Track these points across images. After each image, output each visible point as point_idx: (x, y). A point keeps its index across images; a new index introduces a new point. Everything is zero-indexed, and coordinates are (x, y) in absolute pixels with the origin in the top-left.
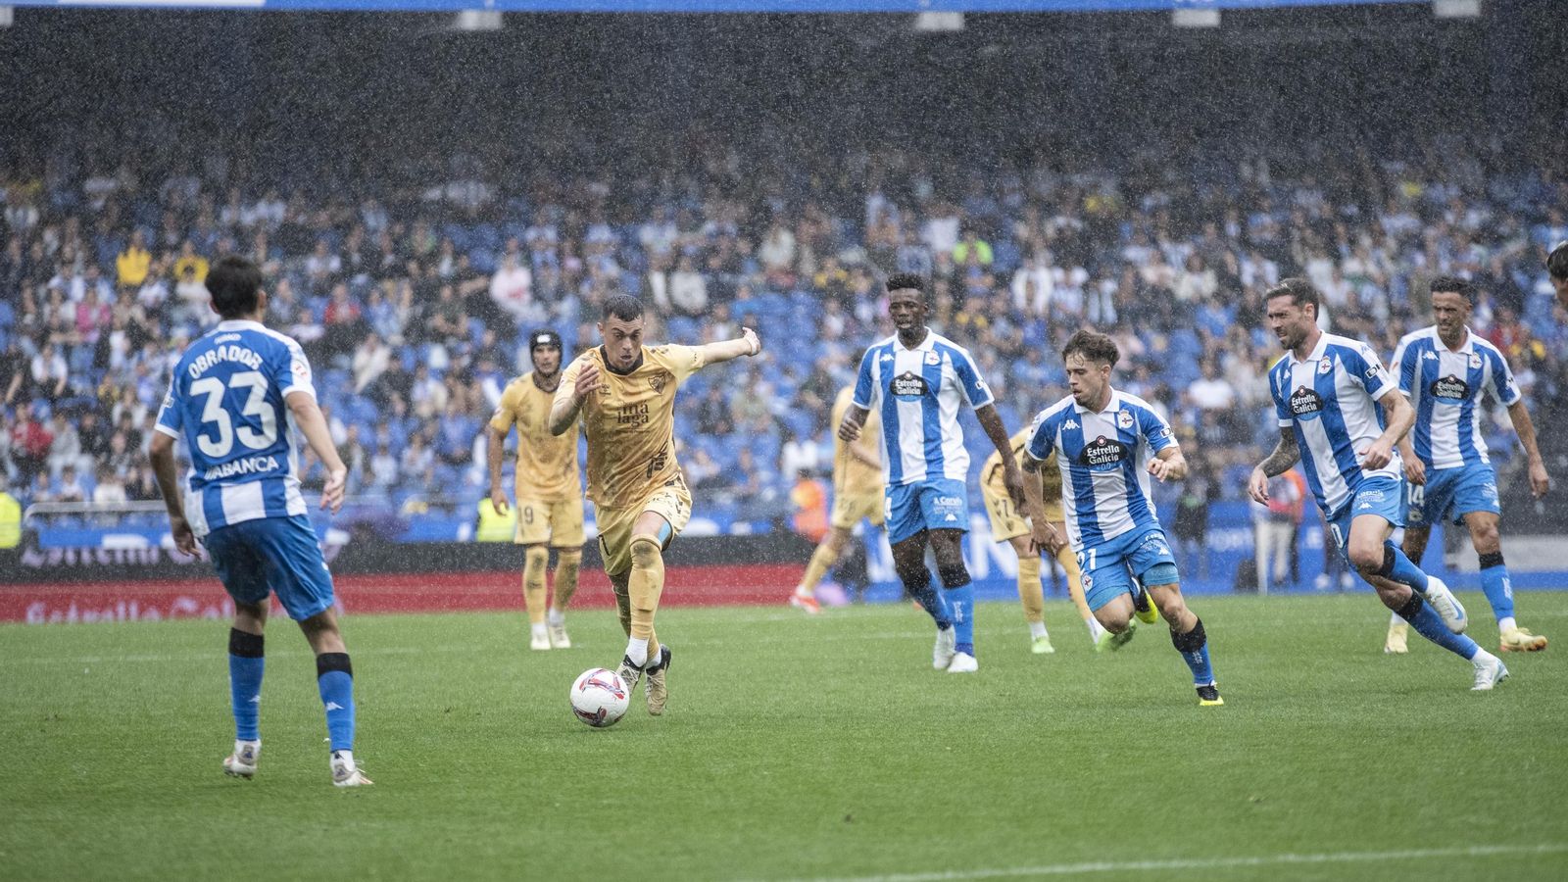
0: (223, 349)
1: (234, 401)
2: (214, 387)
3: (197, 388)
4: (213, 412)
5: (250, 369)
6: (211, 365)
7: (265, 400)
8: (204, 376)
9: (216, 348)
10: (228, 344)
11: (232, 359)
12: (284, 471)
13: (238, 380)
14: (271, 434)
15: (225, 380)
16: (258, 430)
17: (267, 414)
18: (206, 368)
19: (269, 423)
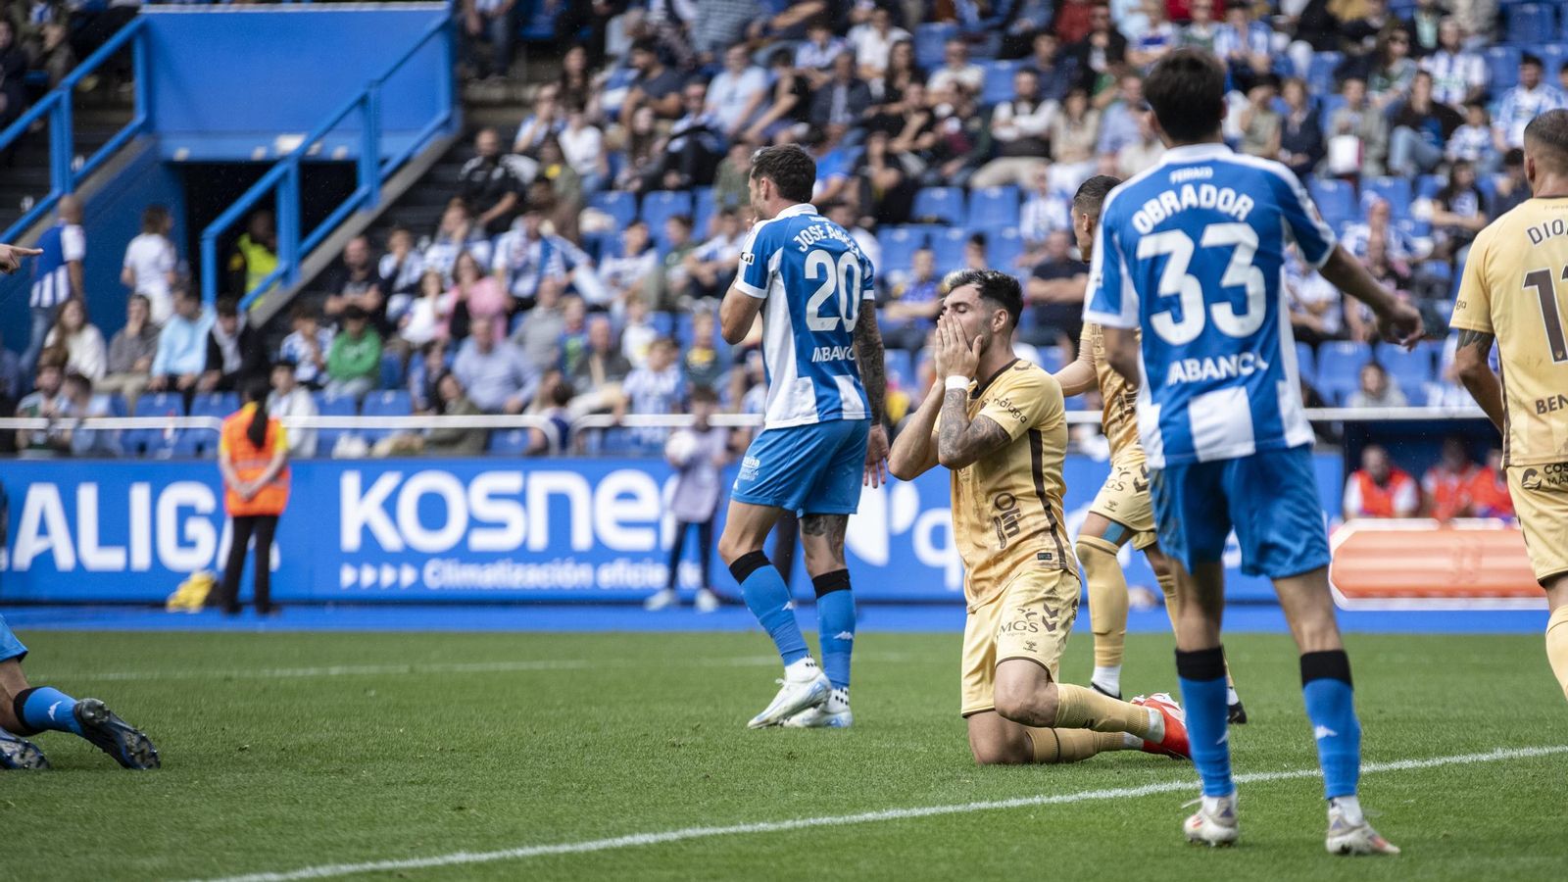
0: (1188, 190)
1: (1208, 266)
2: (1179, 246)
3: (1146, 249)
4: (1175, 280)
5: (1234, 220)
6: (1170, 212)
7: (1254, 263)
8: (1160, 228)
9: (1178, 188)
10: (1197, 184)
11: (1204, 204)
12: (1276, 371)
13: (1214, 236)
14: (1257, 313)
15: (1195, 235)
16: (1240, 309)
17: (1254, 283)
18: (1162, 217)
19: (1256, 296)
